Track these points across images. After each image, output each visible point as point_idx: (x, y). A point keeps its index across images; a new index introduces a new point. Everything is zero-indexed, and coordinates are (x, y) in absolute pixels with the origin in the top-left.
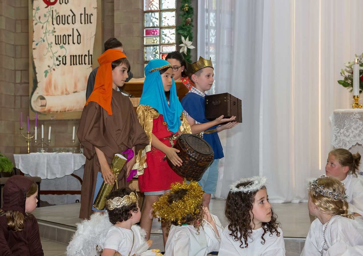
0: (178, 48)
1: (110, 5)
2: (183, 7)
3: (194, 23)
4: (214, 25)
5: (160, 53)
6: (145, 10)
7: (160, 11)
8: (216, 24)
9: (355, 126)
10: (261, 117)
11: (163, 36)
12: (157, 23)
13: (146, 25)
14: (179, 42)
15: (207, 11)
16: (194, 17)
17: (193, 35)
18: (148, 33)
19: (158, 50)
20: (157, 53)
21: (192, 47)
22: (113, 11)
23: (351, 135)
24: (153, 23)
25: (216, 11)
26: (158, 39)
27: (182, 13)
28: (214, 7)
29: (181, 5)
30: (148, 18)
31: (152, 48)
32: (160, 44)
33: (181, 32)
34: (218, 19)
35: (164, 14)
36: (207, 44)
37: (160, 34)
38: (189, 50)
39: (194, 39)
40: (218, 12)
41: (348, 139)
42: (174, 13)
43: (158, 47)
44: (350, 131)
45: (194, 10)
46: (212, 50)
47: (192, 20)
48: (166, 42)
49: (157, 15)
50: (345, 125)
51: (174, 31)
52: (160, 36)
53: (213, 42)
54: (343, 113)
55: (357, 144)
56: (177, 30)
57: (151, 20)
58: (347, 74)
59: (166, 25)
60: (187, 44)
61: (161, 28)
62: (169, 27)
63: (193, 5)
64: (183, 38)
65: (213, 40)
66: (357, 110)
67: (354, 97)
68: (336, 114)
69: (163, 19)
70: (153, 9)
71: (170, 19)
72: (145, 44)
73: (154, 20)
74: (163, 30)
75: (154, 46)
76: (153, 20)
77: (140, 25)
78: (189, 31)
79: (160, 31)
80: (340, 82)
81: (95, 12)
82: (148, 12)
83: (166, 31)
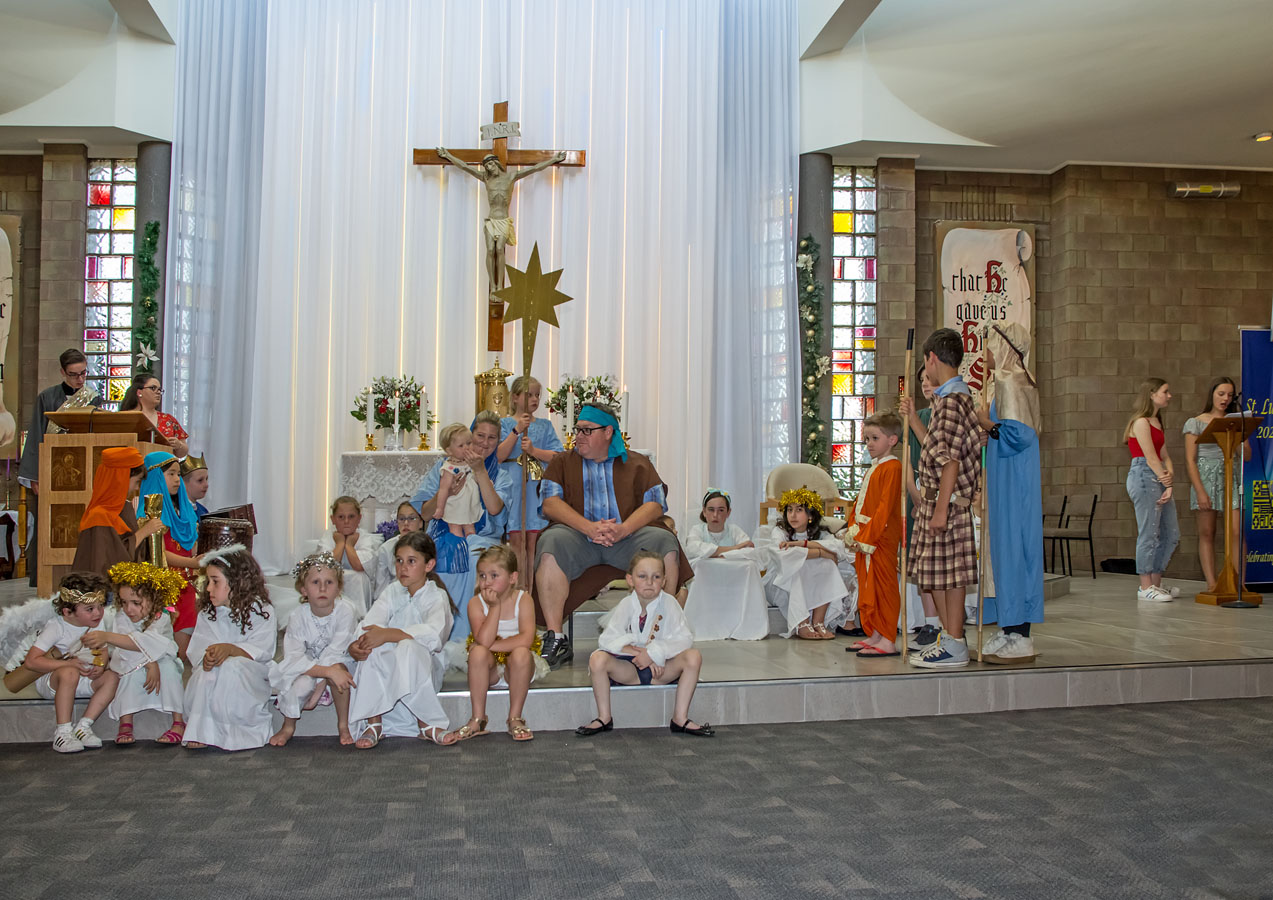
0: (135, 359)
1: (32, 292)
2: (143, 301)
3: (158, 325)
4: (187, 328)
5: (108, 365)
6: (86, 302)
7: (110, 305)
8: (191, 326)
9: (367, 474)
10: (250, 459)
11: (114, 341)
12: (104, 322)
13: (87, 324)
14: (136, 351)
15: (178, 307)
16: (159, 315)
17: (158, 341)
18: (91, 336)
19: (105, 361)
20: (104, 365)
21: (155, 359)
22: (37, 301)
23: (363, 485)
24: (99, 322)
25: (191, 309)
26: (106, 344)
27: (141, 309)
28: (188, 302)
29: (140, 298)
30: (91, 314)
31: (96, 357)
32: (109, 353)
33: (139, 336)
34: (192, 320)
35: (115, 310)
36: (177, 354)
37: (108, 337)
38: (150, 363)
39: (158, 347)
40: (195, 311)
41: (358, 491)
42: (130, 309)
43: (105, 357)
44: (361, 479)
45: (160, 307)
46: (184, 363)
47: (156, 320)
48: (118, 350)
49: (105, 310)
50: (355, 472)
51: (129, 334)
52: (108, 341)
53: (186, 352)
54: (353, 457)
55: (370, 496)
56: (133, 334)
57: (96, 318)
58: (362, 403)
59: (118, 326)
60: (149, 353)
61: (110, 329)
62: (122, 329)
63: (157, 299)
64: (142, 346)
65: (185, 348)
66: (370, 453)
67: (367, 435)
68: (345, 458)
69: (113, 316)
70: (99, 302)
71: (124, 317)
72: (85, 351)
73: (100, 317)
74: (114, 332)
75: (98, 354)
76: (98, 318)
77: (80, 323)
78: (151, 336)
79: (109, 333)
80: (353, 413)
81: (9, 302)
82: (91, 305)
83: (117, 334)
